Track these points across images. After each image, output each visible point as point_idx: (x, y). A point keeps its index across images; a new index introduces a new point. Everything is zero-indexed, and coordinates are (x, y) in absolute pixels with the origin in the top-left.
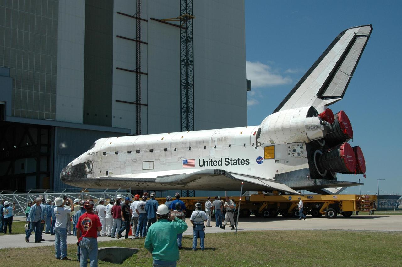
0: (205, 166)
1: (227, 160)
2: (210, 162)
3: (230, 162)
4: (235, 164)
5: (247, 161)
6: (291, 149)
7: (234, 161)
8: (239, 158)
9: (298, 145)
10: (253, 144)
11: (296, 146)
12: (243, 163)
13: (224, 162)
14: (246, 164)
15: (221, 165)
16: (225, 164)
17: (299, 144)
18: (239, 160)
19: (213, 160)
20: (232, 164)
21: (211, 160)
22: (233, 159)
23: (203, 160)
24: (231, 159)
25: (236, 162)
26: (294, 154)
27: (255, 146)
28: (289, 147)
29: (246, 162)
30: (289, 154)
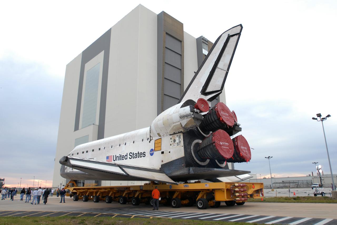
0: (117, 160)
1: (131, 154)
2: (120, 157)
3: (132, 155)
4: (136, 157)
5: (144, 153)
6: (172, 140)
7: (135, 155)
8: (138, 152)
9: (177, 136)
10: (148, 138)
11: (176, 137)
12: (141, 156)
13: (129, 156)
14: (143, 156)
15: (127, 159)
16: (129, 157)
17: (178, 134)
18: (138, 153)
19: (122, 155)
20: (134, 157)
21: (121, 155)
22: (134, 153)
23: (116, 155)
24: (133, 153)
25: (137, 155)
26: (174, 145)
27: (149, 140)
28: (171, 139)
29: (143, 155)
30: (171, 145)
